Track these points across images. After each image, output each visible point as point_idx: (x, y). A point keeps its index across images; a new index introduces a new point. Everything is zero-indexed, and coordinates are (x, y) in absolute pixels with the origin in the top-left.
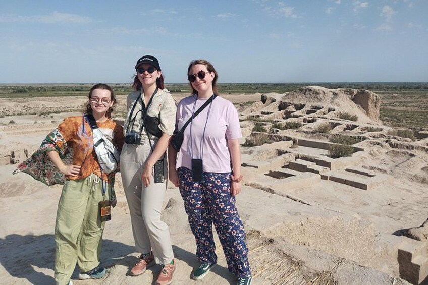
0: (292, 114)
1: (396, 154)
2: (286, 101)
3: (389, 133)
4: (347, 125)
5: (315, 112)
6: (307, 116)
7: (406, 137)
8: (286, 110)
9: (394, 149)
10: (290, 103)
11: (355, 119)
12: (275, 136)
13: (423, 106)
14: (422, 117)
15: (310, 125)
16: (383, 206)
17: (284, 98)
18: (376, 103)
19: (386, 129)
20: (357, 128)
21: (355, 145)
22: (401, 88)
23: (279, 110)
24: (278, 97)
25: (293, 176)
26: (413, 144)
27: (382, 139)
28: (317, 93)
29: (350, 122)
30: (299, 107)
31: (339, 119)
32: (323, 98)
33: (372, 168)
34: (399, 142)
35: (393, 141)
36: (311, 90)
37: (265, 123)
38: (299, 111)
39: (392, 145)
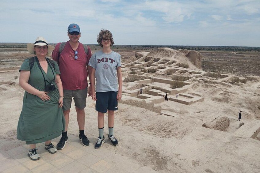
0: (152, 64)
1: (207, 86)
2: (149, 56)
3: (204, 75)
4: (182, 71)
5: (165, 63)
6: (160, 65)
7: (213, 77)
8: (149, 61)
9: (206, 84)
10: (152, 58)
11: (187, 67)
12: (142, 77)
13: (228, 60)
14: (227, 66)
15: (162, 70)
16: (195, 113)
17: (148, 55)
18: (200, 58)
19: (203, 73)
20: (188, 72)
21: (185, 82)
22: (217, 50)
23: (145, 62)
24: (145, 54)
25: (149, 98)
26: (217, 81)
27: (200, 78)
28: (167, 52)
29: (184, 69)
30: (156, 60)
31: (178, 67)
32: (170, 55)
33: (193, 94)
34: (209, 80)
35: (206, 79)
36: (163, 50)
37: (137, 69)
38: (156, 62)
39: (205, 82)
